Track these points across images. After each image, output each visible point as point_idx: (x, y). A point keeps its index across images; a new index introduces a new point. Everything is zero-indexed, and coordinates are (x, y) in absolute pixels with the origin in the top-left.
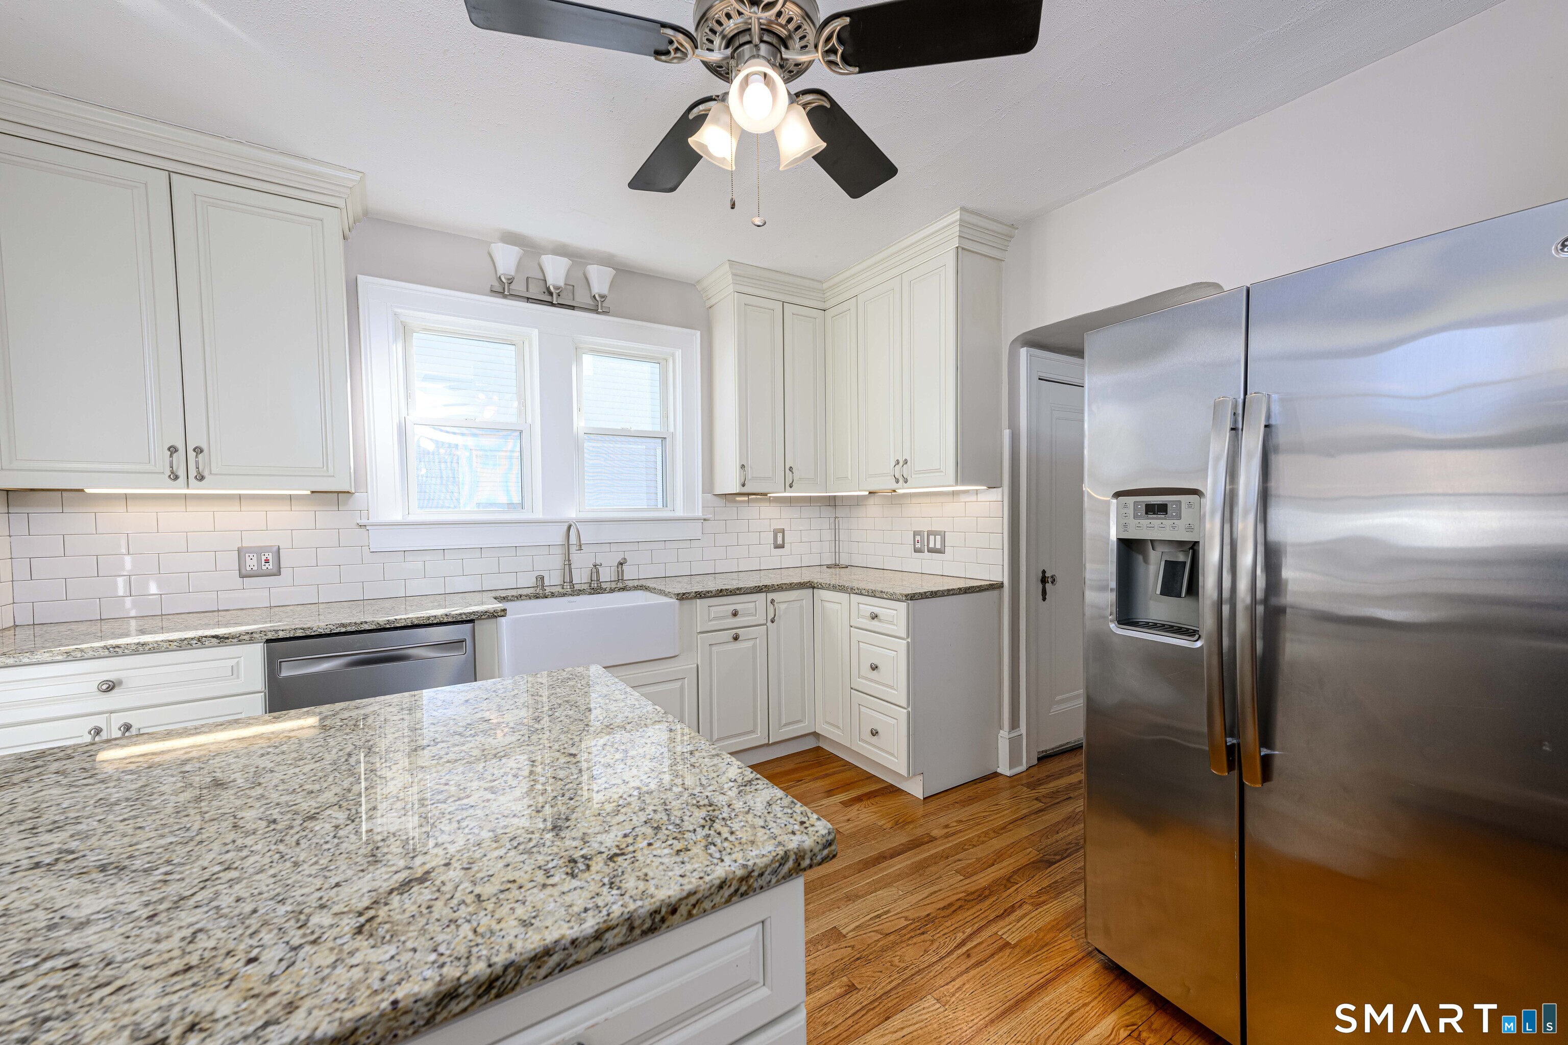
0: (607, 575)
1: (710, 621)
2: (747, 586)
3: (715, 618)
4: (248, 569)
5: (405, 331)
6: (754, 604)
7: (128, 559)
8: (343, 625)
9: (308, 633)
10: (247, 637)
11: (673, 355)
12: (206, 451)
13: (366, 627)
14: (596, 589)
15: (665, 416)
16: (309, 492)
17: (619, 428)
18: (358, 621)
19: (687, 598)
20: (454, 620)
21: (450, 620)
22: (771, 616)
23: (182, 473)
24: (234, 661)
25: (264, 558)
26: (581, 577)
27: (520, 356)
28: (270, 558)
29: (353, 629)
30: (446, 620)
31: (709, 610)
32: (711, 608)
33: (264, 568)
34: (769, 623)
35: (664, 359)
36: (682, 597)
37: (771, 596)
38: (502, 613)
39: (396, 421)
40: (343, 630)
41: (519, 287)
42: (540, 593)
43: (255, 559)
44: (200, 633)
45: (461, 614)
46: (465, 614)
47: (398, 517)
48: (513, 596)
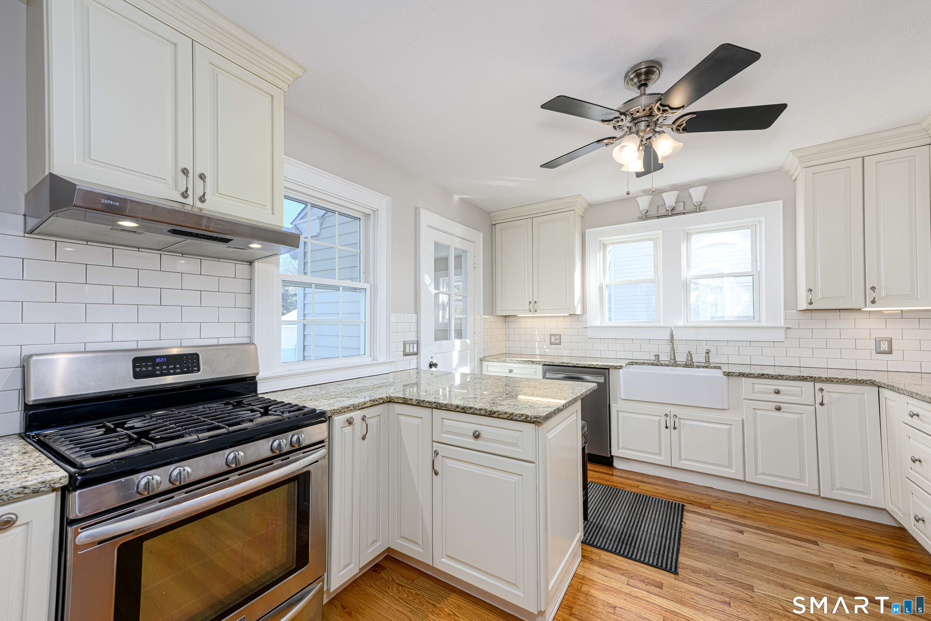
0: (699, 358)
1: (754, 393)
2: (790, 375)
3: (759, 392)
4: (552, 342)
5: (604, 246)
6: (800, 388)
7: (538, 336)
8: (563, 363)
9: (553, 364)
10: (538, 362)
11: (760, 221)
12: (537, 302)
13: (570, 365)
14: (689, 365)
15: (754, 260)
16: (568, 315)
17: (716, 273)
18: (567, 362)
19: (732, 375)
20: (600, 367)
21: (598, 367)
22: (819, 400)
23: (532, 310)
24: (535, 370)
25: (556, 338)
26: (681, 358)
27: (655, 245)
28: (558, 338)
29: (565, 365)
30: (597, 367)
31: (753, 386)
32: (755, 385)
33: (556, 342)
34: (817, 405)
35: (753, 225)
36: (728, 374)
37: (818, 386)
38: (620, 367)
39: (598, 284)
40: (563, 365)
41: (653, 213)
42: (657, 363)
43: (554, 338)
44: (529, 360)
45: (602, 365)
46: (604, 365)
47: (598, 324)
48: (640, 363)
